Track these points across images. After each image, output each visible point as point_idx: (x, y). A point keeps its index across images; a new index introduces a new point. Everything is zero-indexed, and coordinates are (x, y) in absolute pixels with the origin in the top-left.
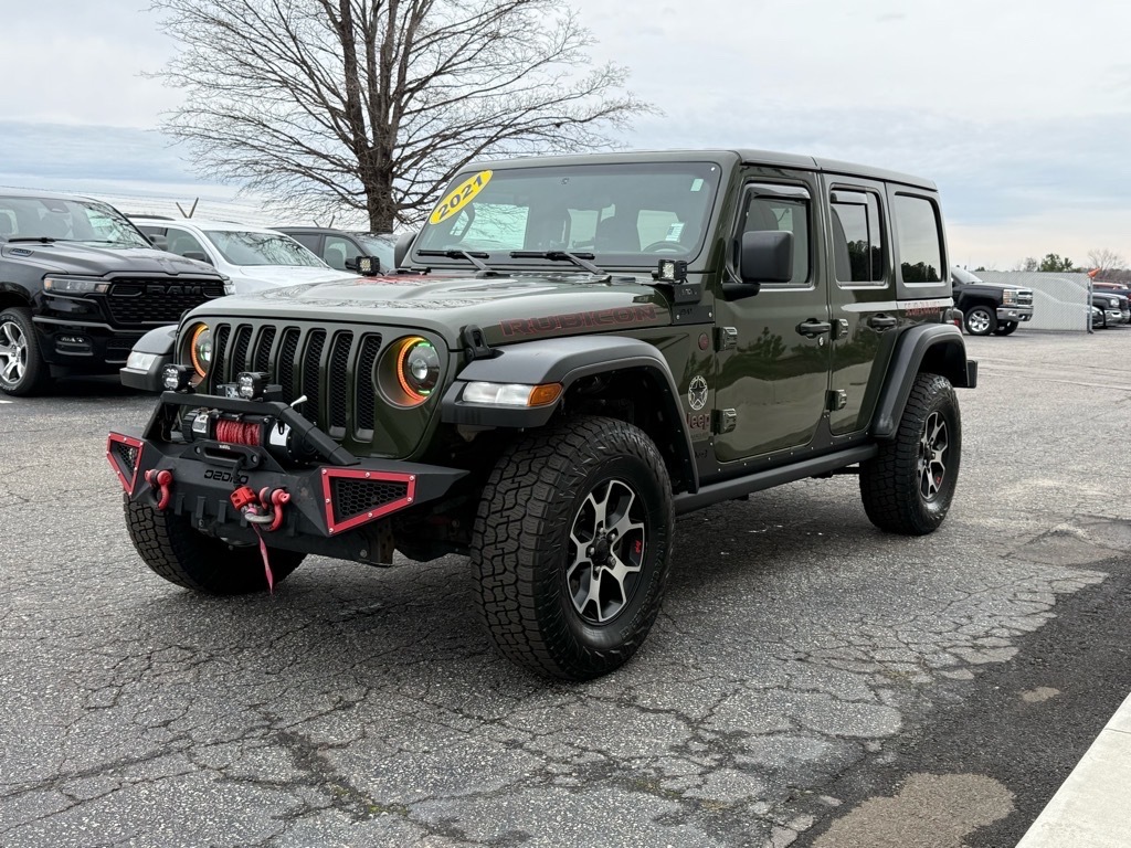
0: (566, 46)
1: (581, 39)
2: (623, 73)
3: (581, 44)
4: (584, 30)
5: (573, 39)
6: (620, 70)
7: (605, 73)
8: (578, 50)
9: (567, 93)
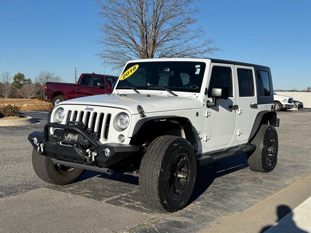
0: (199, 34)
1: (202, 32)
2: (212, 41)
3: (203, 34)
4: (203, 30)
5: (200, 32)
6: (212, 40)
7: (208, 40)
8: (202, 35)
9: (198, 46)
